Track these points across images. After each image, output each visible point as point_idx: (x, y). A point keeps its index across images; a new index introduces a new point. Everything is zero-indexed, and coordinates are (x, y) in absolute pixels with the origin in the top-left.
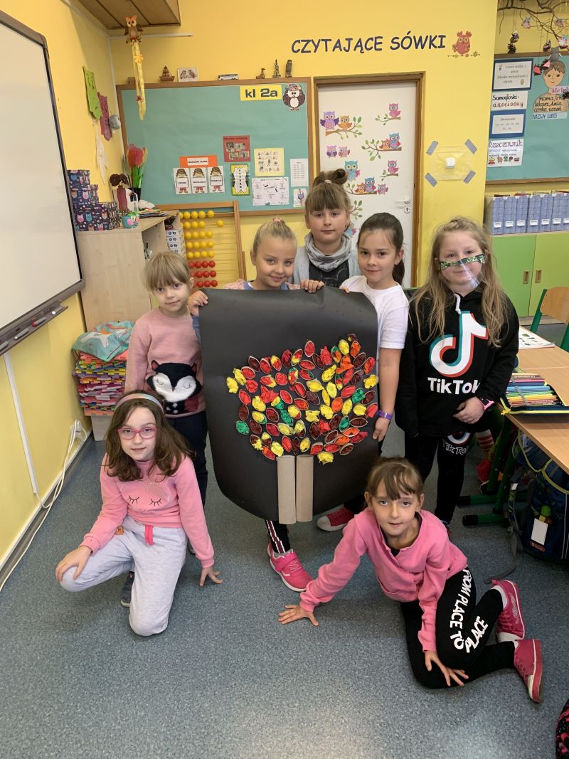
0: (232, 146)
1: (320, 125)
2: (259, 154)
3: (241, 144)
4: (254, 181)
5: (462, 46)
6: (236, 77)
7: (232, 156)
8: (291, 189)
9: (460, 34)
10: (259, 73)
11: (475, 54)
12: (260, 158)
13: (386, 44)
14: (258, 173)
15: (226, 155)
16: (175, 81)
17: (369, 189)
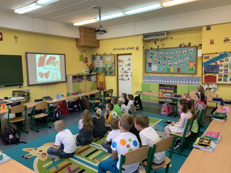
1: (118, 61)
5: (137, 49)
9: (137, 47)
11: (139, 50)
13: (126, 49)
17: (125, 72)
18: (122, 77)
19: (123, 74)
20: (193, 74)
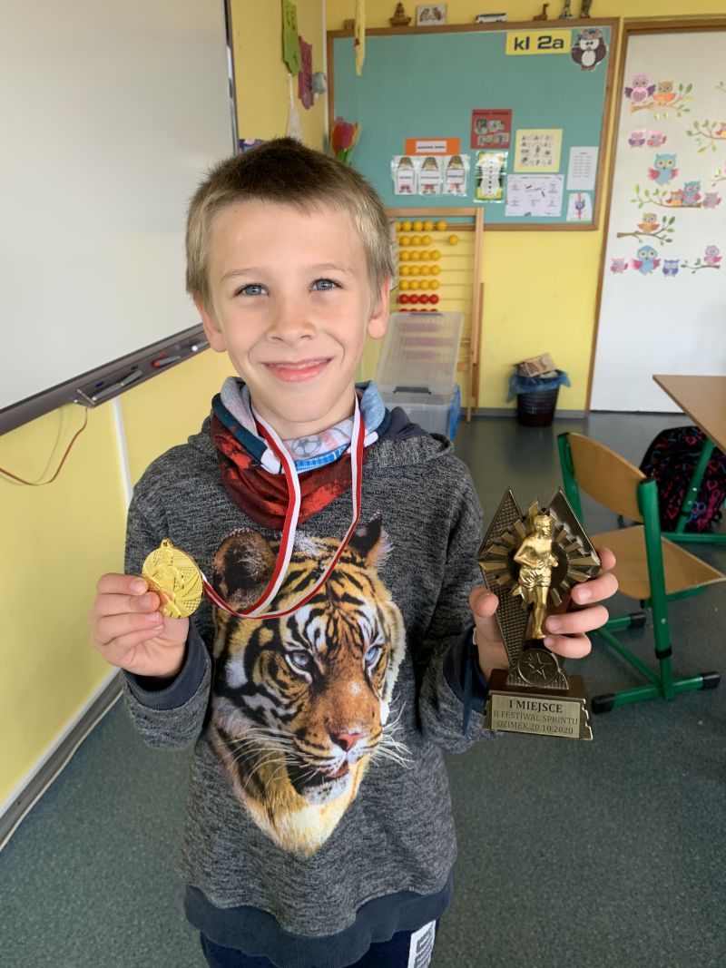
0: (485, 125)
1: (624, 96)
2: (524, 139)
3: (498, 122)
4: (511, 180)
6: (503, 18)
7: (482, 140)
8: (566, 194)
10: (538, 12)
12: (524, 144)
14: (518, 166)
15: (474, 137)
16: (412, 24)
17: (689, 199)
18: (650, 241)
19: (661, 212)
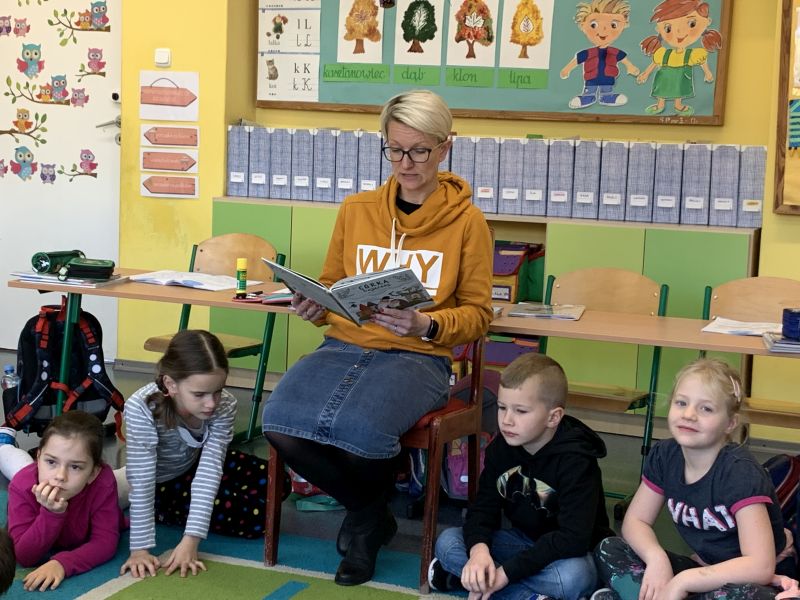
18: (25, 141)
19: (34, 109)
20: (688, 123)
